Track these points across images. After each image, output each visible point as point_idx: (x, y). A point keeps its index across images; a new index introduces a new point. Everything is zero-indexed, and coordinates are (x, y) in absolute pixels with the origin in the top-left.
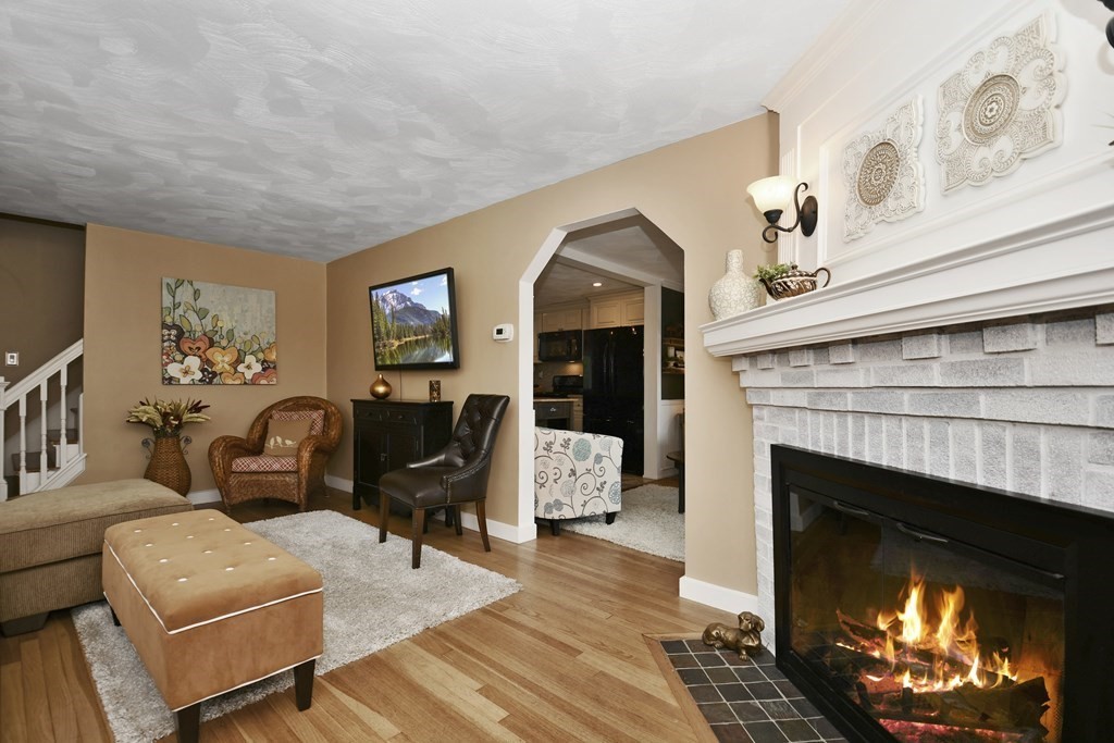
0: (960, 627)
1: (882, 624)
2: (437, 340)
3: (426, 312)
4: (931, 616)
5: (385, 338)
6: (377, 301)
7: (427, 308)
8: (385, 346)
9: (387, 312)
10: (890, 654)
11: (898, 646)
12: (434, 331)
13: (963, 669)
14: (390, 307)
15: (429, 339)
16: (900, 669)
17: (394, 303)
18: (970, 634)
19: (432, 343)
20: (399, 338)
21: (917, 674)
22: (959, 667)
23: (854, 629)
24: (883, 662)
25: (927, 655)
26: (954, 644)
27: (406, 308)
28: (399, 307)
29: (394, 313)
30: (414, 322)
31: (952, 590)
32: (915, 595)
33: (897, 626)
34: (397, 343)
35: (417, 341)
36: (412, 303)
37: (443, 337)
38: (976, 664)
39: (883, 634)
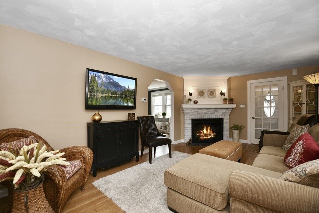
0: (210, 131)
1: (202, 132)
2: (122, 98)
3: (120, 86)
4: (207, 130)
5: (95, 92)
6: (95, 77)
7: (120, 85)
8: (94, 95)
9: (99, 82)
10: (203, 135)
11: (204, 134)
12: (122, 95)
13: (211, 135)
14: (101, 80)
15: (118, 97)
16: (204, 136)
17: (104, 79)
18: (211, 131)
19: (120, 99)
20: (103, 94)
21: (206, 136)
22: (210, 135)
23: (199, 133)
24: (202, 136)
25: (207, 134)
26: (210, 133)
27: (110, 82)
28: (106, 81)
29: (102, 83)
30: (112, 89)
31: (209, 127)
32: (205, 128)
33: (203, 132)
34: (101, 95)
35: (111, 97)
36: (113, 81)
37: (126, 97)
38: (212, 134)
39: (202, 133)
